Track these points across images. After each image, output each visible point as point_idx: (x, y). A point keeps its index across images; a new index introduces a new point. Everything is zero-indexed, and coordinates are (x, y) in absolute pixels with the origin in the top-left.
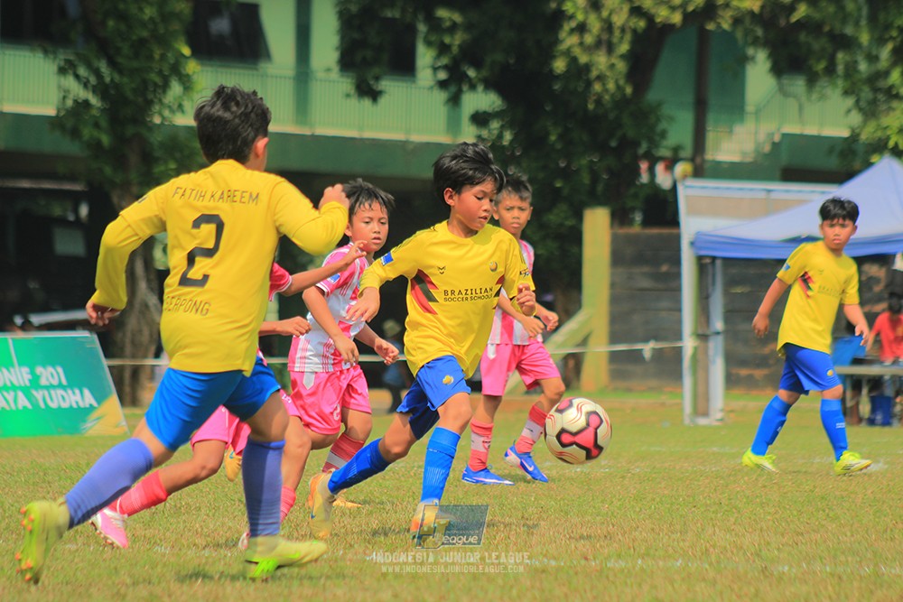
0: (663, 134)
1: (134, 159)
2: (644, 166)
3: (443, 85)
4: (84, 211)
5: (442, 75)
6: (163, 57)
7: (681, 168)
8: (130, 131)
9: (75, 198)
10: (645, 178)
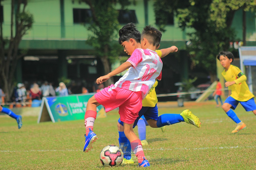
0: (236, 36)
1: (106, 49)
2: (231, 44)
3: (180, 27)
4: (96, 62)
5: (181, 25)
6: (112, 25)
7: (240, 43)
8: (105, 43)
9: (93, 60)
10: (231, 46)
